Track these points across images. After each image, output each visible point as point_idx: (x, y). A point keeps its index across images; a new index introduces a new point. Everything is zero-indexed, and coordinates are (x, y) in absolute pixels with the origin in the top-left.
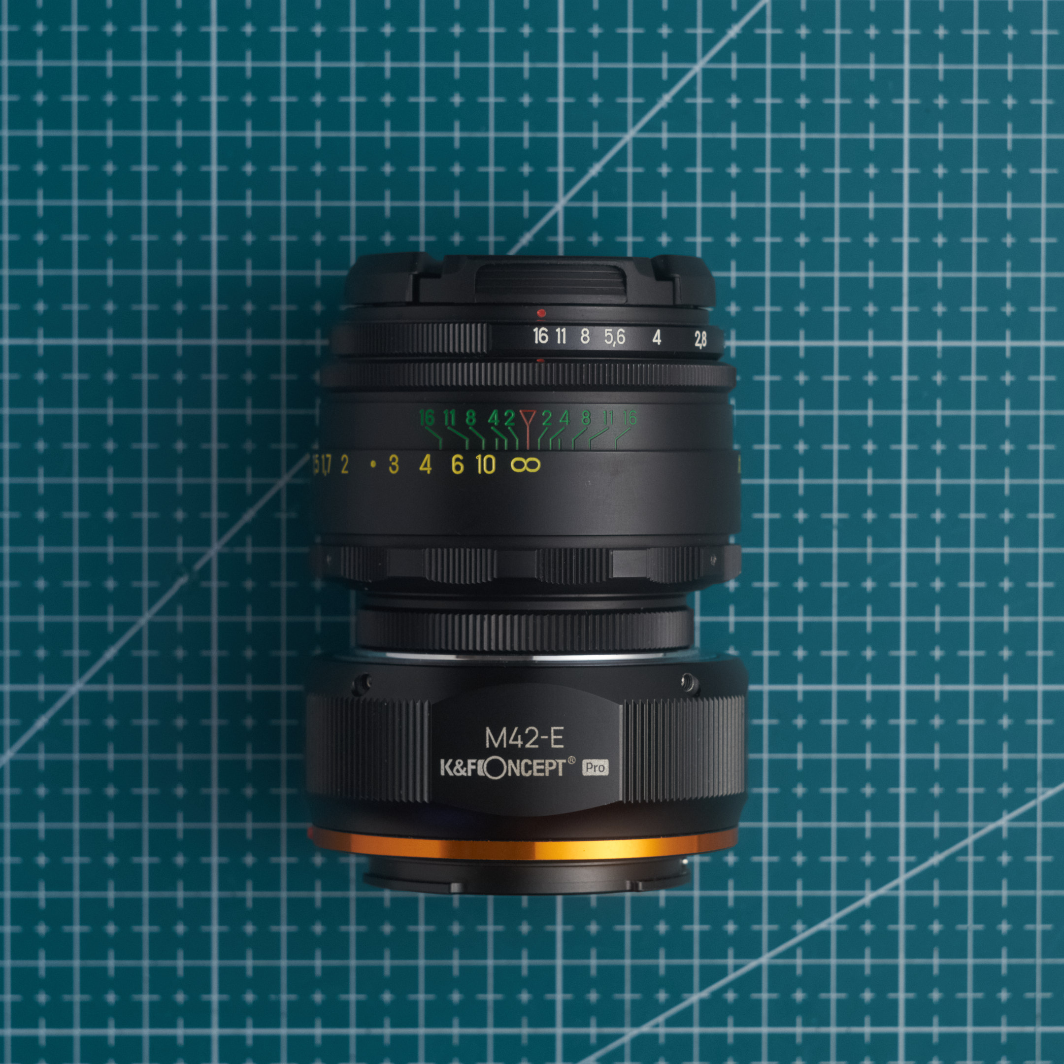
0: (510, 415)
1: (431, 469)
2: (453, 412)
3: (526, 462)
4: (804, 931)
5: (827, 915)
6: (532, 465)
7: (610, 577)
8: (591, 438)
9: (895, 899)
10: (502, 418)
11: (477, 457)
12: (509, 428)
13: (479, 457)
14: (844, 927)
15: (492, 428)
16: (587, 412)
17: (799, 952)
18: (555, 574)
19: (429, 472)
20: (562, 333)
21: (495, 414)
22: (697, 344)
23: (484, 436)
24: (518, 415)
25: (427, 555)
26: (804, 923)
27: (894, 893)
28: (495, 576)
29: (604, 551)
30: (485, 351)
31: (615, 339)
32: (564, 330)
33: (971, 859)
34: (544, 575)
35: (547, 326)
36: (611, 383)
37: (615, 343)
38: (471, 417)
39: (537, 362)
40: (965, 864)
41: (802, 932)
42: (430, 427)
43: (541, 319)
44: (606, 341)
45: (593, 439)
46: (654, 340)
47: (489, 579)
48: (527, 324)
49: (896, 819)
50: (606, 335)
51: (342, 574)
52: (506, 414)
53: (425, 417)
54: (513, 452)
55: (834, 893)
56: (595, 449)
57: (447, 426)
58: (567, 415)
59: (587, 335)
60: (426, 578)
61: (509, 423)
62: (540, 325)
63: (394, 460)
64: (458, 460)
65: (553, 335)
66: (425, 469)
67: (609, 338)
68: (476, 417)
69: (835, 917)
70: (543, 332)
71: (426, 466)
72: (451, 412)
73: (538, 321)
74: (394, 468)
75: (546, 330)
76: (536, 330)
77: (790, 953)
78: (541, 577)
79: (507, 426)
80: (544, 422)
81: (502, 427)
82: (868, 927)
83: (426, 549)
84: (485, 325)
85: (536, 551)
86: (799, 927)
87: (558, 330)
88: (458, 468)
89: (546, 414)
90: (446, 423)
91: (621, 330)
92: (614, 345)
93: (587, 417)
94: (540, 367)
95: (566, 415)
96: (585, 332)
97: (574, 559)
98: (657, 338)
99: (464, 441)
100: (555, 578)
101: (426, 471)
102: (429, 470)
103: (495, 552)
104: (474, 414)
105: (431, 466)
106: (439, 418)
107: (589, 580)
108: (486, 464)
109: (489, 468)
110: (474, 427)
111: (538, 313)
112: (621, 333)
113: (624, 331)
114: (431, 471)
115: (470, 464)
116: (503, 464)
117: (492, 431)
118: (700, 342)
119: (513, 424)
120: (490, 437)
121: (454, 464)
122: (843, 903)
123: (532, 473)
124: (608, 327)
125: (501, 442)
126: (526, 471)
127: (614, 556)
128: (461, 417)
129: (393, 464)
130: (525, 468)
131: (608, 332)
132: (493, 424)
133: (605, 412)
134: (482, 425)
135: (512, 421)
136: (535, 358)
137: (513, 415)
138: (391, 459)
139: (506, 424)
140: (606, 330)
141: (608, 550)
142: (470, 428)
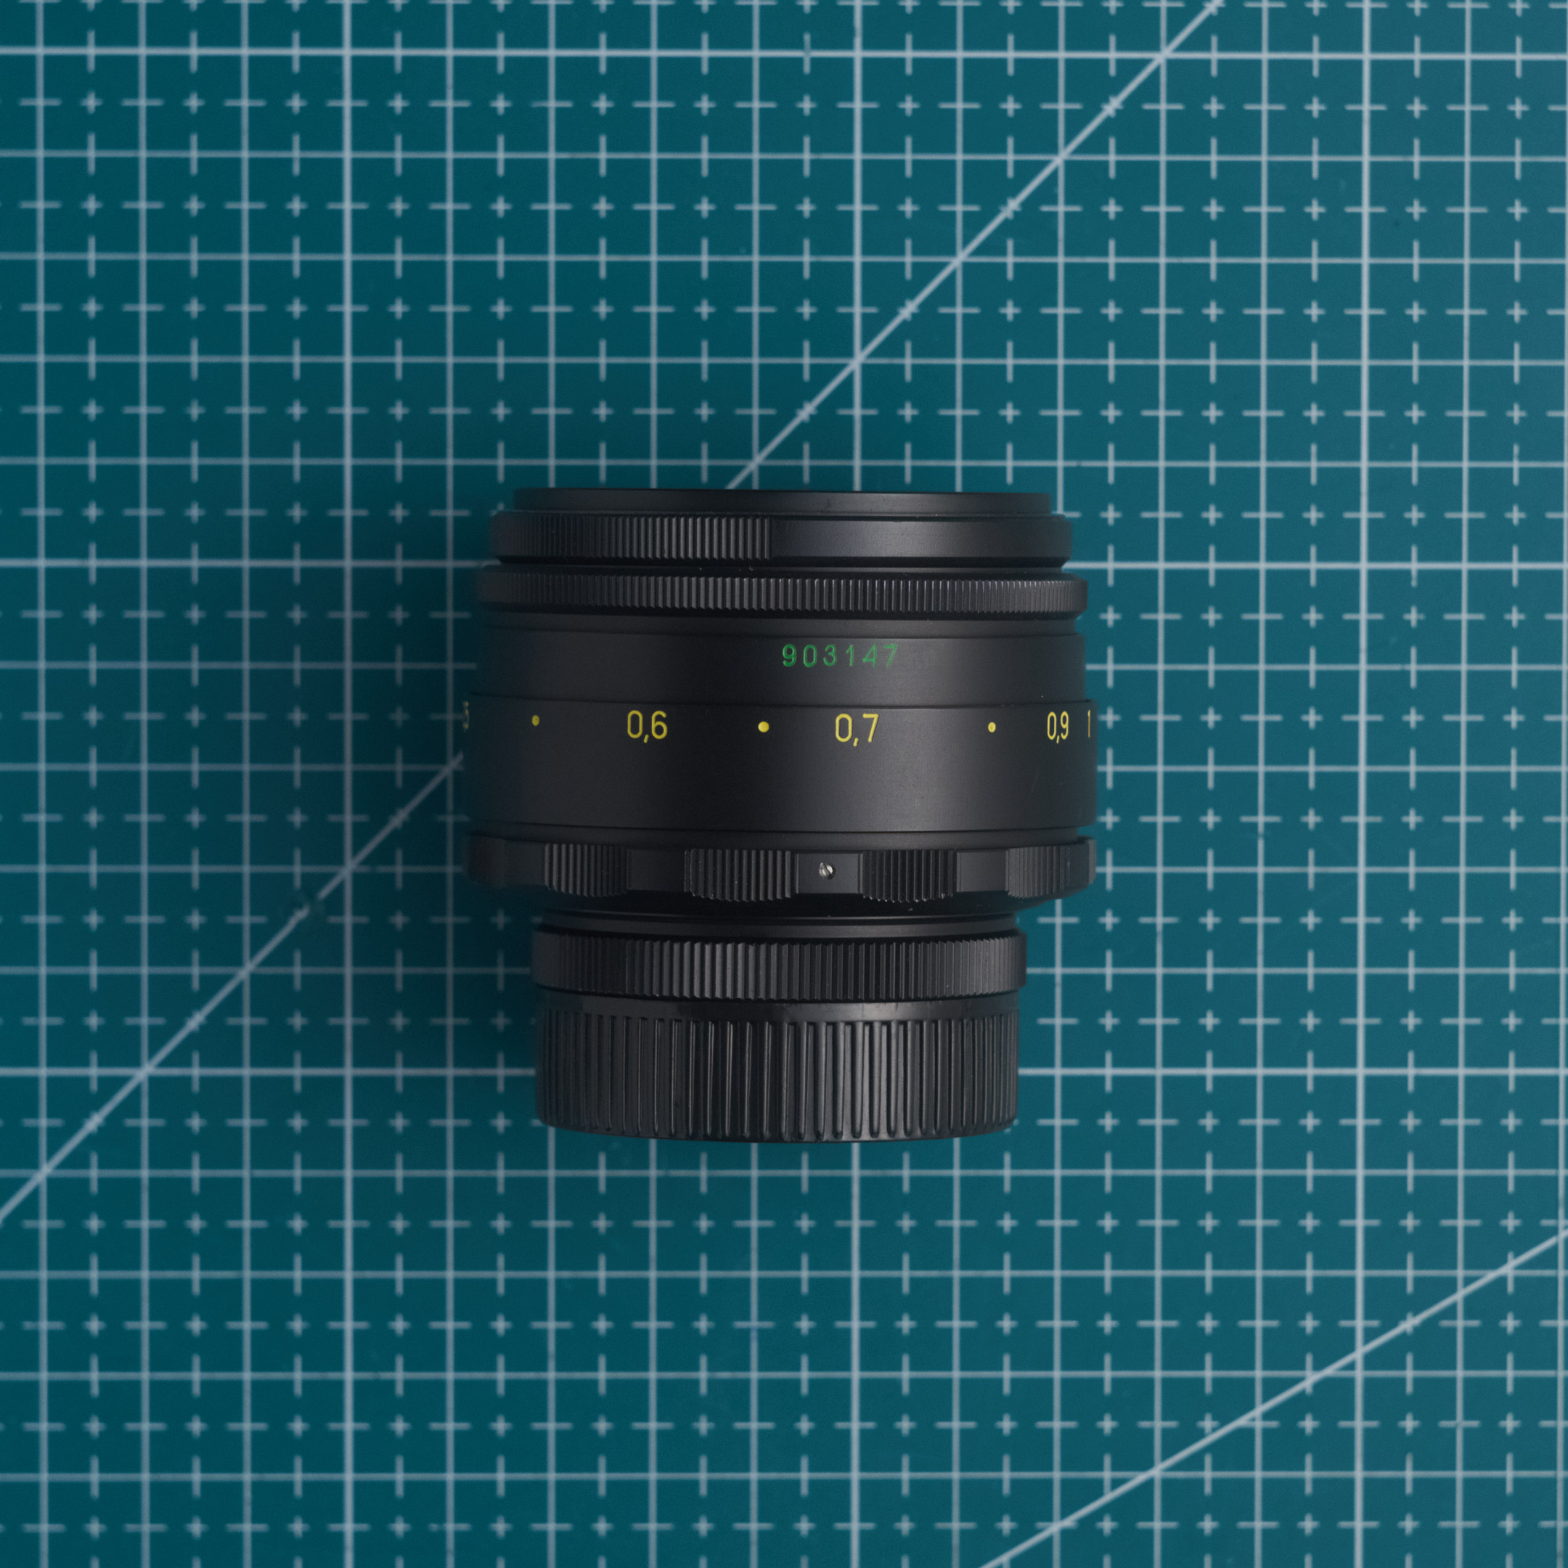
4: (1215, 1430)
5: (1251, 1407)
9: (1351, 1382)
14: (1274, 1424)
17: (1208, 1460)
26: (1214, 1419)
27: (1347, 1374)
33: (1460, 1323)
40: (1453, 1331)
41: (1212, 1431)
49: (1351, 1265)
55: (1259, 1374)
69: (1260, 1409)
77: (1195, 1462)
82: (1309, 1424)
86: (1208, 1423)
122: (1272, 1388)
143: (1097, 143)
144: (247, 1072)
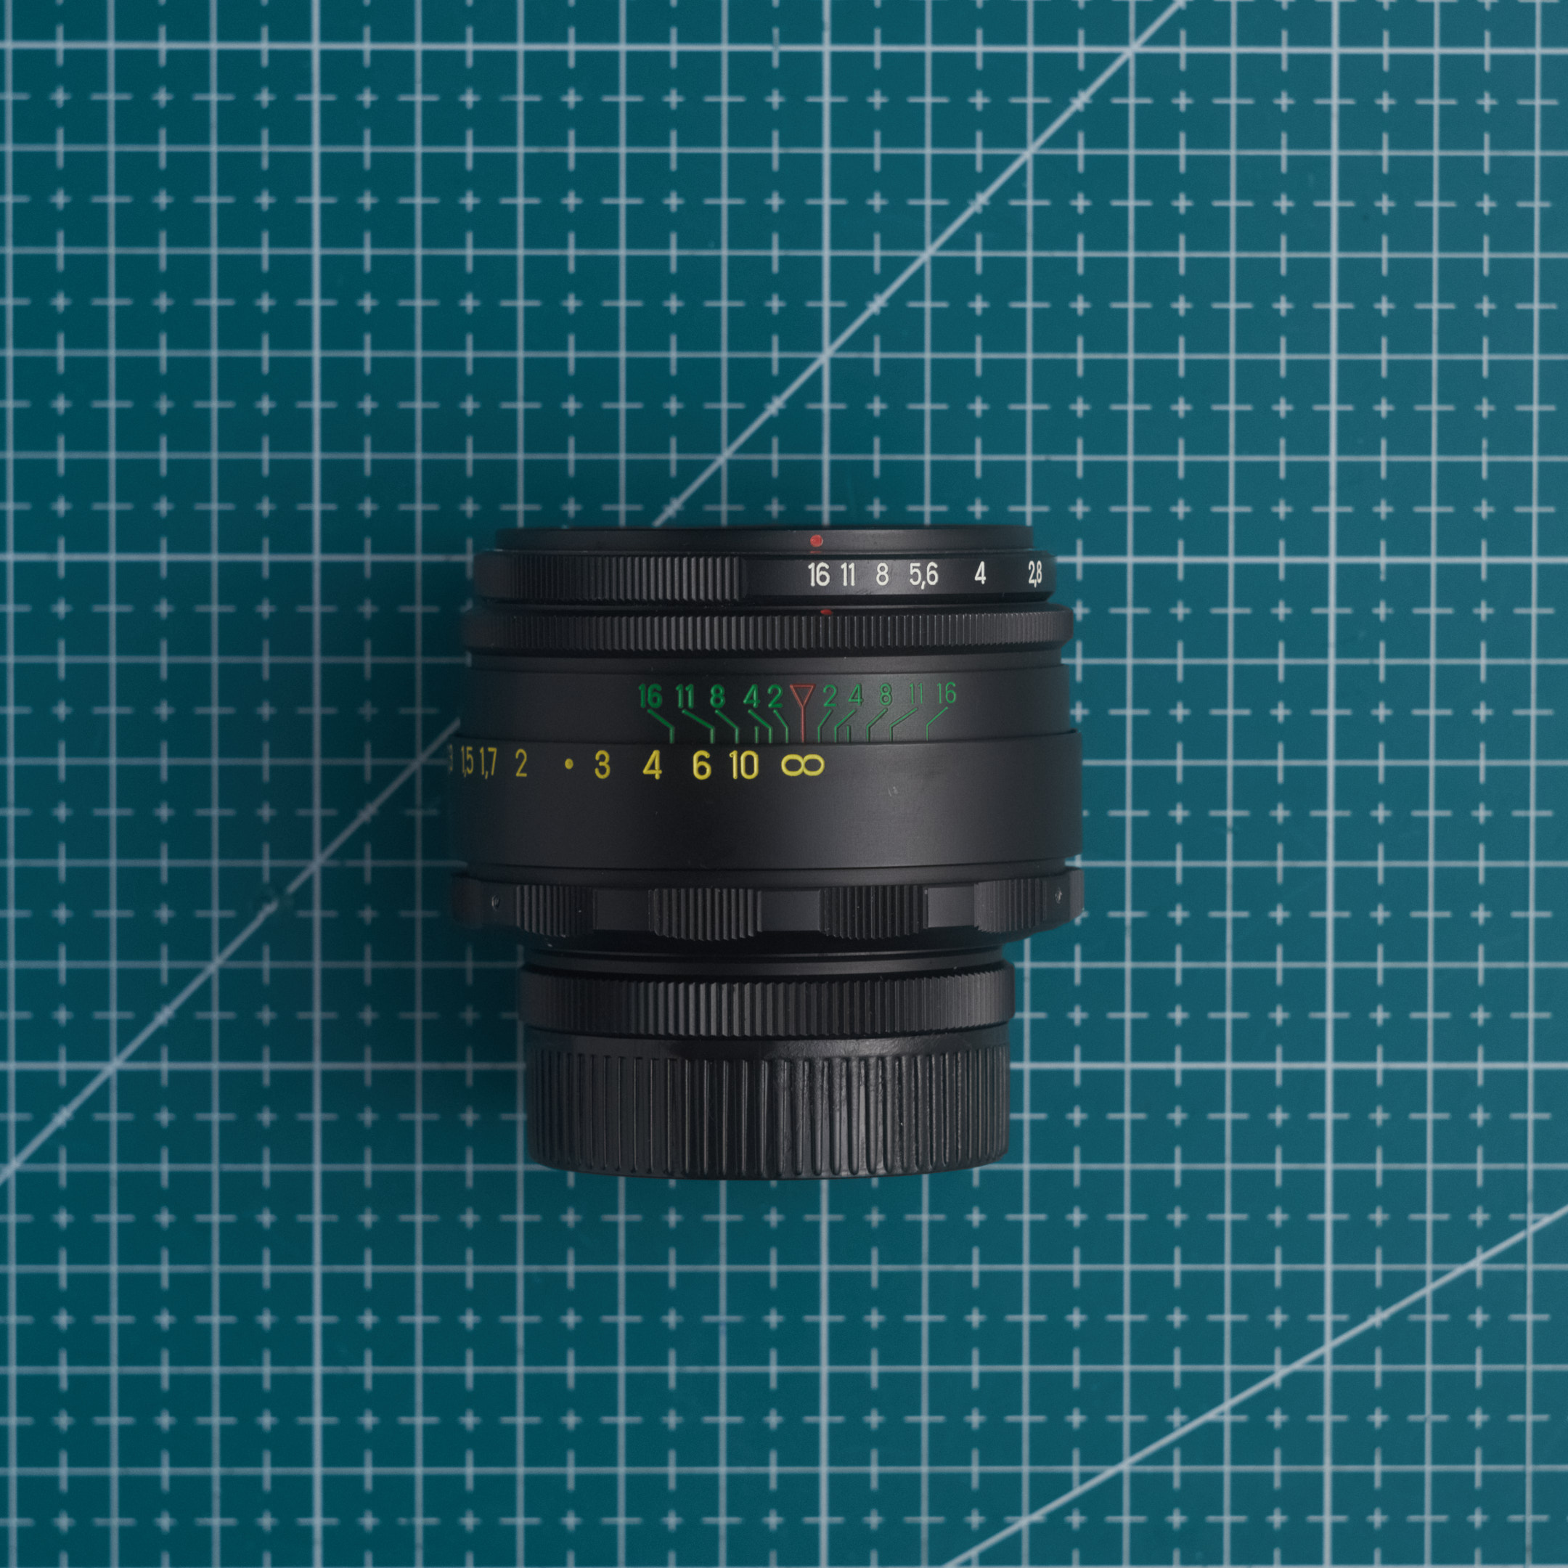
0: (775, 692)
1: (660, 772)
2: (690, 690)
3: (803, 761)
4: (1183, 1424)
5: (1220, 1401)
6: (812, 765)
7: (925, 927)
8: (892, 725)
9: (1320, 1376)
10: (764, 698)
11: (730, 755)
12: (775, 711)
13: (734, 754)
14: (1242, 1418)
15: (750, 711)
16: (888, 686)
17: (1177, 1454)
18: (845, 924)
19: (657, 777)
20: (849, 571)
21: (753, 691)
22: (1031, 581)
23: (736, 723)
24: (787, 692)
25: (655, 898)
26: (1183, 1413)
27: (1316, 1368)
28: (759, 929)
29: (915, 888)
30: (736, 597)
31: (924, 578)
32: (852, 566)
33: (1429, 1318)
34: (830, 926)
35: (828, 561)
36: (919, 643)
37: (924, 583)
38: (717, 695)
39: (821, 615)
40: (1422, 1325)
41: (1181, 1426)
42: (654, 710)
43: (816, 549)
44: (911, 580)
45: (894, 726)
46: (977, 578)
47: (750, 934)
48: (799, 557)
49: (1320, 1259)
50: (912, 572)
51: (518, 924)
52: (770, 691)
53: (647, 696)
54: (782, 746)
55: (1227, 1368)
56: (898, 739)
57: (681, 709)
58: (859, 690)
59: (884, 573)
60: (654, 932)
61: (775, 703)
62: (817, 558)
63: (602, 758)
64: (701, 758)
65: (836, 575)
66: (652, 772)
67: (915, 577)
68: (725, 695)
69: (1229, 1403)
70: (822, 569)
71: (652, 767)
72: (687, 689)
73: (812, 552)
74: (603, 770)
75: (827, 567)
76: (811, 566)
77: (1164, 1456)
78: (827, 929)
79: (772, 709)
80: (825, 701)
81: (763, 710)
82: (1278, 1418)
83: (654, 890)
84: (735, 560)
85: (819, 891)
86: (1176, 1417)
87: (844, 566)
88: (702, 770)
89: (827, 690)
90: (680, 704)
91: (932, 564)
92: (923, 587)
93: (887, 694)
94: (826, 620)
95: (857, 691)
96: (882, 569)
97: (872, 901)
98: (980, 575)
99: (708, 731)
100: (845, 930)
101: (654, 775)
102: (657, 773)
103: (759, 893)
104: (722, 691)
105: (661, 768)
106: (670, 697)
107: (893, 932)
108: (743, 764)
109: (749, 770)
110: (722, 710)
111: (812, 540)
112: (932, 568)
113: (936, 566)
114: (661, 775)
115: (721, 764)
116: (769, 766)
117: (750, 716)
118: (1034, 577)
119: (779, 705)
120: (747, 724)
121: (696, 766)
122: (1241, 1382)
123: (813, 777)
124: (914, 560)
125: (763, 732)
126: (803, 773)
127: (929, 896)
128: (702, 696)
129: (601, 764)
130: (803, 769)
131: (914, 567)
132: (750, 706)
133: (912, 686)
134: (735, 707)
135: (778, 702)
136: (818, 607)
137: (780, 691)
138: (597, 757)
139: (770, 705)
140: (912, 565)
141: (921, 887)
142: (717, 712)
143: (1066, 137)
144: (215, 1066)
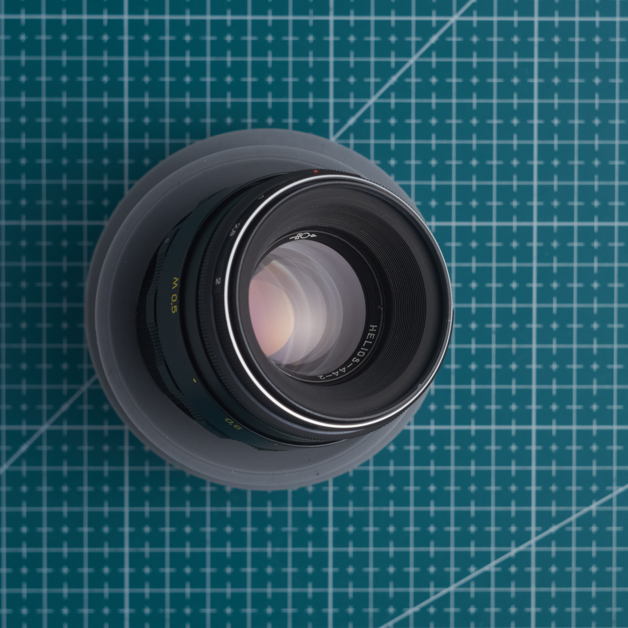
5: (489, 562)
9: (529, 553)
14: (499, 569)
17: (472, 584)
26: (475, 567)
27: (528, 549)
33: (574, 529)
40: (571, 532)
41: (474, 572)
49: (530, 505)
55: (493, 549)
69: (493, 563)
77: (467, 585)
82: (513, 569)
86: (472, 568)
122: (498, 555)
143: (428, 54)
144: (85, 428)
